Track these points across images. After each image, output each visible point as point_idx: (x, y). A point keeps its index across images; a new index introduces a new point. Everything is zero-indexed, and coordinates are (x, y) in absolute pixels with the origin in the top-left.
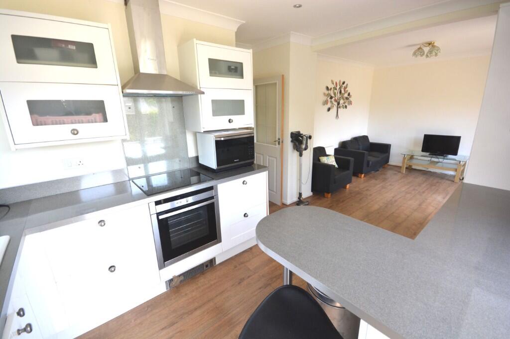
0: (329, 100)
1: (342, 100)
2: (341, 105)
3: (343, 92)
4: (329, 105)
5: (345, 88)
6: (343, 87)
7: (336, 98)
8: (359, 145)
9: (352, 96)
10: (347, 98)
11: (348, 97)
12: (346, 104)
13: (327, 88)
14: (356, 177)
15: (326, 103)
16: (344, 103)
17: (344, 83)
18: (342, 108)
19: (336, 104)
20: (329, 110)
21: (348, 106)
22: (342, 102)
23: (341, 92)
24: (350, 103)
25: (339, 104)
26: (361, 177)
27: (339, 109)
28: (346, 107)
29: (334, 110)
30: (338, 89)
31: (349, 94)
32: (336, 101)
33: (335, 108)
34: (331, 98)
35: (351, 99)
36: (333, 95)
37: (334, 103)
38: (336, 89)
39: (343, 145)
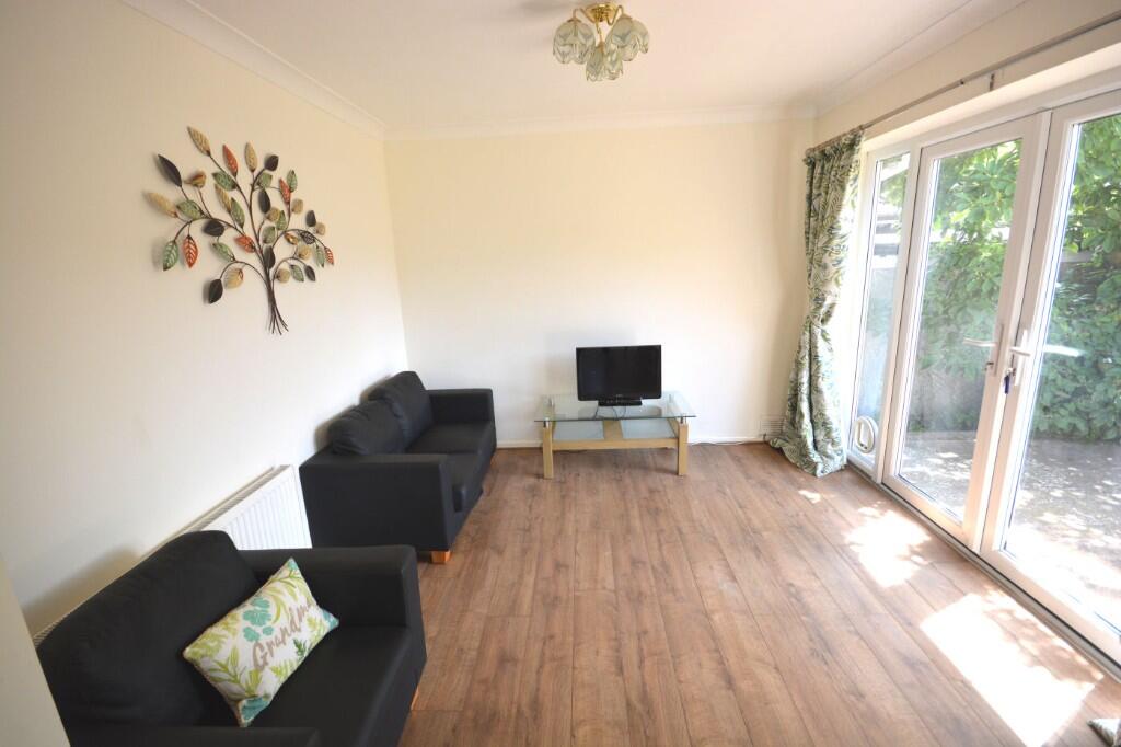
0: (202, 241)
1: (282, 240)
2: (285, 267)
3: (277, 202)
4: (208, 267)
5: (287, 189)
6: (275, 183)
7: (248, 231)
8: (396, 416)
9: (327, 229)
10: (306, 237)
11: (311, 230)
12: (310, 262)
13: (169, 171)
14: (426, 565)
15: (179, 253)
16: (299, 256)
17: (272, 163)
18: (291, 281)
19: (254, 260)
20: (214, 292)
21: (318, 271)
22: (282, 251)
23: (265, 204)
24: (326, 257)
25: (268, 260)
26: (442, 563)
27: (277, 287)
28: (310, 273)
29: (248, 293)
30: (246, 189)
31: (311, 219)
32: (244, 242)
33: (253, 283)
34: (214, 228)
35: (325, 240)
36: (219, 213)
37: (240, 254)
38: (235, 186)
39: (337, 439)
